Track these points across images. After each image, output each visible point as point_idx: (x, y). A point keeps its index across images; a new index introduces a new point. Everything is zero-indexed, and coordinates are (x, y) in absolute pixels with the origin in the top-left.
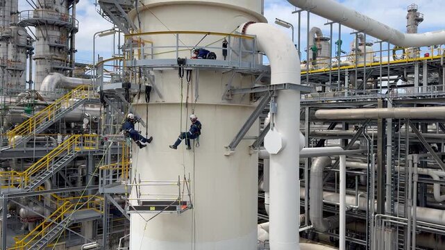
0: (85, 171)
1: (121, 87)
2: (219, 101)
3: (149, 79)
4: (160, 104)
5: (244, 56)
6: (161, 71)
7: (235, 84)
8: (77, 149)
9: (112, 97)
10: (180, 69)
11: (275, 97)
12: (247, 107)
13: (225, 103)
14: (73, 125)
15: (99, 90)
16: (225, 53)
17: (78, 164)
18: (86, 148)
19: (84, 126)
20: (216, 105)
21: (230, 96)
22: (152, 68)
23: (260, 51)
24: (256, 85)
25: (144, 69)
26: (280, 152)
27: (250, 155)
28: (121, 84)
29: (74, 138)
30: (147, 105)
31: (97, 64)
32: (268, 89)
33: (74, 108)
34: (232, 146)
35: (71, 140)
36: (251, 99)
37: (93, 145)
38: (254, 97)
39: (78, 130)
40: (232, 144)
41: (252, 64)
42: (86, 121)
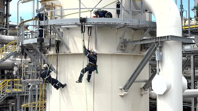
0: (14, 108)
1: (36, 42)
2: (114, 51)
3: (58, 35)
4: (67, 55)
5: (134, 14)
6: (68, 29)
7: (127, 37)
8: (8, 91)
9: (32, 50)
10: (82, 26)
11: (161, 47)
12: (138, 56)
13: (120, 52)
14: (6, 72)
15: (21, 45)
16: (118, 12)
17: (9, 103)
18: (15, 90)
19: (14, 73)
20: (112, 55)
21: (123, 47)
22: (60, 26)
23: (147, 10)
24: (144, 38)
25: (54, 28)
26: (165, 93)
27: (142, 95)
28: (36, 39)
29: (6, 82)
30: (57, 55)
31: (20, 24)
32: (154, 41)
33: (6, 59)
34: (126, 88)
35: (3, 84)
36: (141, 50)
37: (20, 88)
38: (144, 47)
39: (10, 76)
40: (126, 86)
41: (141, 21)
42: (16, 69)
